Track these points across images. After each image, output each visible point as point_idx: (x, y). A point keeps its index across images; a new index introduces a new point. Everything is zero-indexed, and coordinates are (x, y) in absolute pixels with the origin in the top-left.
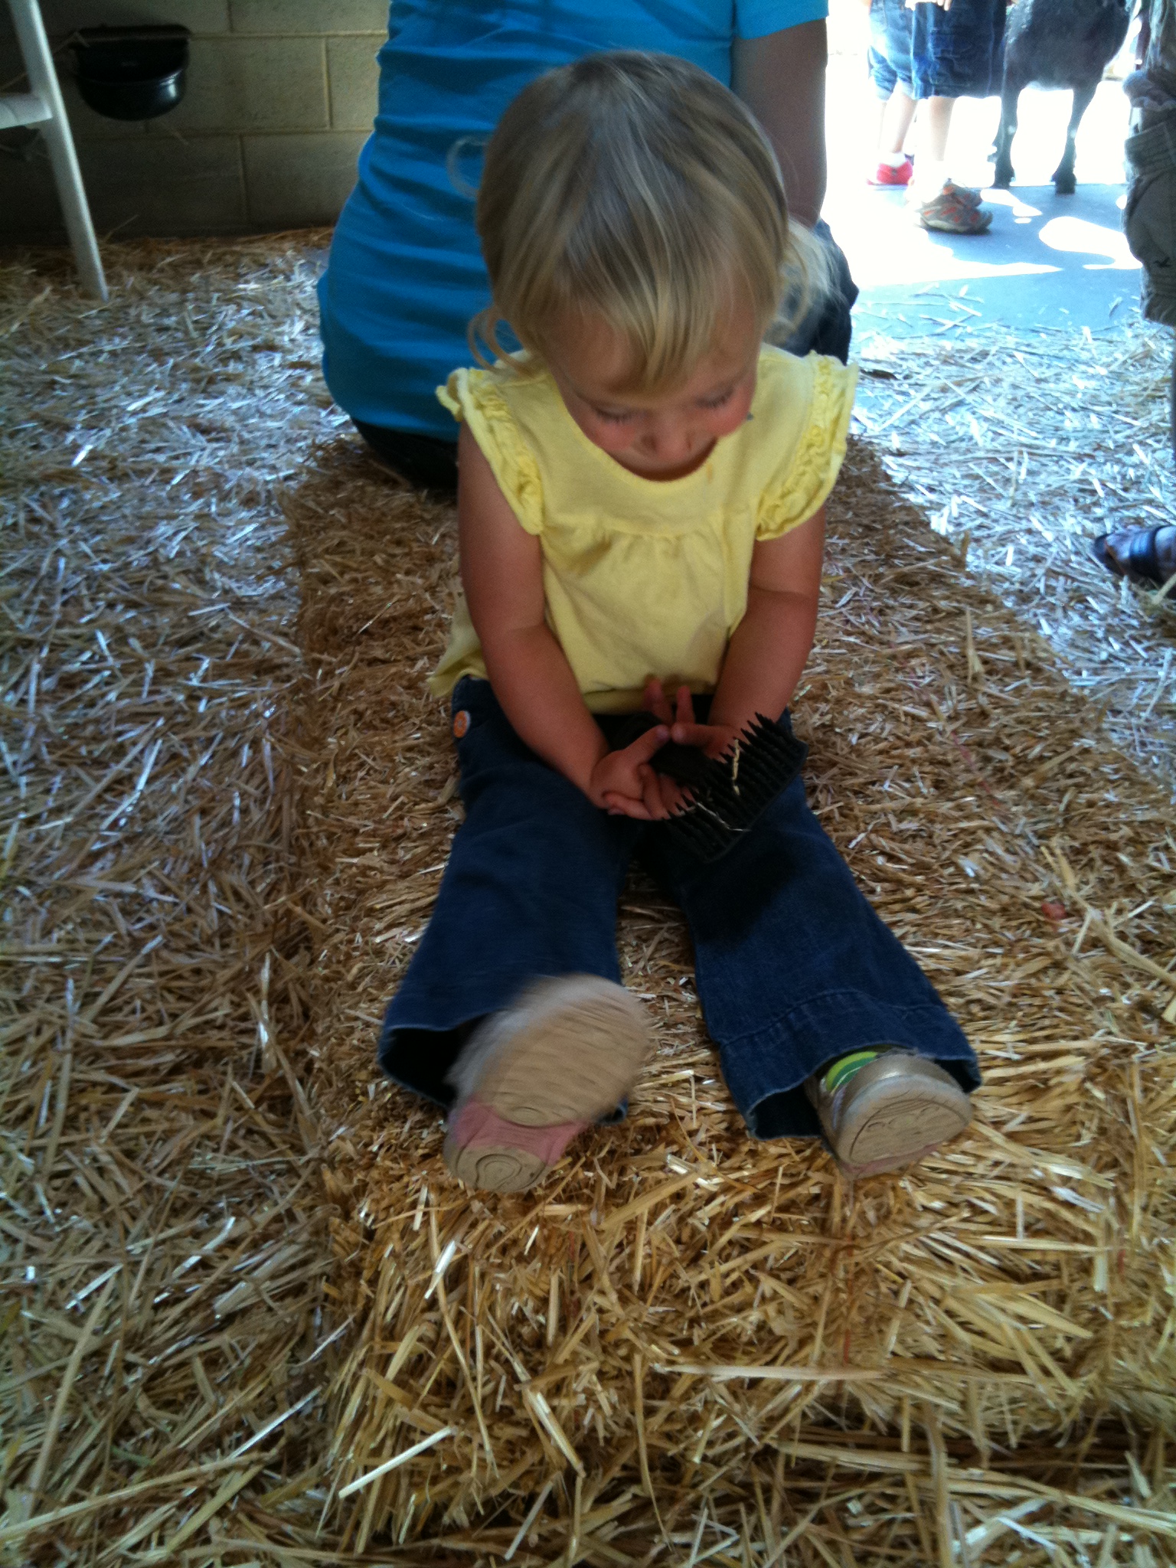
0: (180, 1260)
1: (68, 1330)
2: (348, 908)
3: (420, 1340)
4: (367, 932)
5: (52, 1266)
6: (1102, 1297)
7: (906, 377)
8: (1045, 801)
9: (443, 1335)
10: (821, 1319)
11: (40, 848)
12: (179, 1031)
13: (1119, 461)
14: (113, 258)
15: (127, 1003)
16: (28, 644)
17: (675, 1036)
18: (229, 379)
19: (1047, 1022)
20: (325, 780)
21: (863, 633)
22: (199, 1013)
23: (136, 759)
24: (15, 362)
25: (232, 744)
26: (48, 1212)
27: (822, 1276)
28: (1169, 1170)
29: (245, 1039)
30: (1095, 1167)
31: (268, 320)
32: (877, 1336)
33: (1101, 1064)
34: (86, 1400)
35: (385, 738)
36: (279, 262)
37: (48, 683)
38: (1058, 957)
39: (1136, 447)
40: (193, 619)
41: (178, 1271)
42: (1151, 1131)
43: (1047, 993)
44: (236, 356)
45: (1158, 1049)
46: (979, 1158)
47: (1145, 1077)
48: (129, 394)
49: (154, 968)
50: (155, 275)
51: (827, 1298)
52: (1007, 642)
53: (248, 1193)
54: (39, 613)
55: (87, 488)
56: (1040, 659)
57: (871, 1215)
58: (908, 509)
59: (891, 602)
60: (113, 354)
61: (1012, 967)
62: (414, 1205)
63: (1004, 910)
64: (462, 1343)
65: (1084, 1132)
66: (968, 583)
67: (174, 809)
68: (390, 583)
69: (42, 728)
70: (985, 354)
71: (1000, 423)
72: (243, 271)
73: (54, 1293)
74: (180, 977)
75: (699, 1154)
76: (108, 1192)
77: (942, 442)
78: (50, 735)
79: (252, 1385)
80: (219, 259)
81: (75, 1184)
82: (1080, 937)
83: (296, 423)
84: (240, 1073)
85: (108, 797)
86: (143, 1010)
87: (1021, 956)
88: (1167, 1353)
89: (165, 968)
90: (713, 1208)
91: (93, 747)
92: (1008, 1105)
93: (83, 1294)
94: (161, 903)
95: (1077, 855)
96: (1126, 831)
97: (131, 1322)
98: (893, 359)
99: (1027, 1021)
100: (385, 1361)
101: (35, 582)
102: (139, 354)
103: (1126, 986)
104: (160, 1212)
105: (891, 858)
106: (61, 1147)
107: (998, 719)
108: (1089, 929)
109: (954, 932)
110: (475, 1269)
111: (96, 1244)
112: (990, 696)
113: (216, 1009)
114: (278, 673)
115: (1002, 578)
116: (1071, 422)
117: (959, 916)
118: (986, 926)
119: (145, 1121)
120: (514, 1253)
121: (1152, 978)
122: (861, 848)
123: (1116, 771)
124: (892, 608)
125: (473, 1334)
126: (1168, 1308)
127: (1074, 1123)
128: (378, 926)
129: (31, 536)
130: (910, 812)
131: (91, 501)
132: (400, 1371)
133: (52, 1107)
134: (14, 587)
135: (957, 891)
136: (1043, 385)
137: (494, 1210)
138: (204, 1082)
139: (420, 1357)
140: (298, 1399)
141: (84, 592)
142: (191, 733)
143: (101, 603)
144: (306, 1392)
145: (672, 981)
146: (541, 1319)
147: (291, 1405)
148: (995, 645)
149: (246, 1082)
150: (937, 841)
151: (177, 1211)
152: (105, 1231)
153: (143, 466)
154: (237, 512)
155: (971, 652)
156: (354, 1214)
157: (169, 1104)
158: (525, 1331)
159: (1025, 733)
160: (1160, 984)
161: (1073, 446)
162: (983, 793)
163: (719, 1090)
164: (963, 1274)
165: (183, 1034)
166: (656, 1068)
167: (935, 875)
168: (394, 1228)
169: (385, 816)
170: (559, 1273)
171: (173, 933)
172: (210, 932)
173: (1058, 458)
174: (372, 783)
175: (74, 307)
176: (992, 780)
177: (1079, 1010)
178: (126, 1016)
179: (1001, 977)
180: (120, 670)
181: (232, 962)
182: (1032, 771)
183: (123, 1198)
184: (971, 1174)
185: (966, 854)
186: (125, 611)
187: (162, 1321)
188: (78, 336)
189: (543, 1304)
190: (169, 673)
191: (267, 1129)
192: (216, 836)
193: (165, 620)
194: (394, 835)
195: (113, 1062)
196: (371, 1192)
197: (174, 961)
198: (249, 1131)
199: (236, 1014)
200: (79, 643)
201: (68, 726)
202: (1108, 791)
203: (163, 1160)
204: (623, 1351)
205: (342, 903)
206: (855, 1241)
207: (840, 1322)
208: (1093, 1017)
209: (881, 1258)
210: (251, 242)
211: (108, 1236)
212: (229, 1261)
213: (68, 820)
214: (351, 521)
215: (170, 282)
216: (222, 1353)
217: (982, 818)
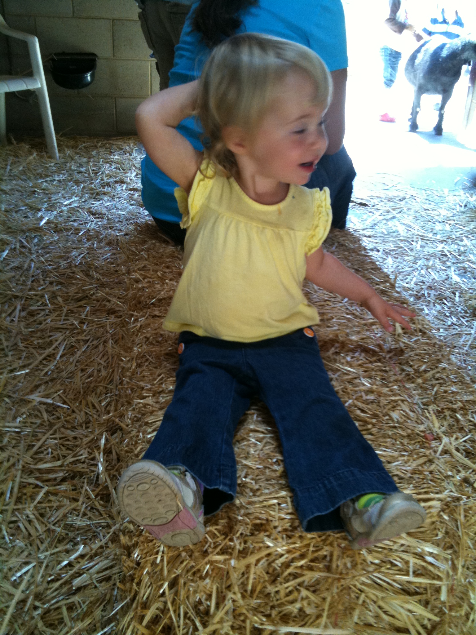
0: (59, 563)
1: (12, 590)
2: (137, 421)
3: (157, 609)
4: (145, 433)
5: (7, 561)
6: (443, 603)
7: (373, 206)
8: (426, 389)
9: (167, 607)
10: (326, 607)
11: (15, 382)
12: (66, 463)
13: (457, 244)
14: (62, 143)
15: (45, 450)
16: (16, 297)
17: (270, 484)
18: (105, 194)
19: (425, 486)
20: (132, 365)
21: (353, 314)
22: (74, 456)
23: (56, 347)
24: (20, 182)
25: (95, 342)
26: (7, 538)
27: (327, 589)
28: (474, 551)
29: (93, 468)
30: (443, 548)
31: (122, 171)
32: (349, 616)
33: (447, 504)
34: (16, 621)
35: (157, 349)
36: (127, 148)
37: (24, 314)
38: (431, 458)
39: (464, 238)
40: (84, 291)
41: (59, 567)
42: (467, 534)
43: (426, 473)
44: (108, 185)
45: (471, 499)
46: (395, 542)
47: (466, 511)
48: (64, 198)
49: (57, 436)
50: (78, 150)
51: (329, 599)
53: (90, 535)
54: (22, 285)
55: (45, 235)
56: (425, 328)
57: (349, 565)
60: (59, 181)
61: (411, 461)
62: (157, 553)
63: (409, 436)
64: (175, 611)
65: (439, 533)
66: (397, 295)
67: (71, 368)
68: (163, 284)
69: (20, 332)
70: (404, 198)
71: (410, 226)
72: (113, 151)
73: (7, 573)
74: (68, 440)
75: (278, 537)
76: (32, 532)
77: (386, 233)
78: (22, 335)
79: (86, 620)
80: (104, 146)
81: (19, 527)
82: (440, 449)
83: (130, 213)
84: (89, 484)
85: (44, 362)
86: (52, 453)
87: (415, 456)
88: (471, 628)
89: (62, 436)
90: (283, 559)
91: (40, 341)
93: (19, 574)
94: (63, 408)
95: (439, 413)
96: (460, 404)
97: (38, 588)
98: (368, 198)
99: (417, 485)
100: (142, 617)
101: (21, 271)
102: (70, 182)
103: (459, 471)
104: (54, 540)
105: (363, 411)
106: (14, 510)
107: (408, 353)
108: (444, 446)
109: (388, 444)
110: (182, 581)
111: (26, 553)
112: (405, 343)
113: (82, 455)
114: (117, 314)
115: (408, 289)
116: (438, 227)
117: (390, 438)
118: (401, 443)
119: (50, 501)
120: (198, 575)
121: (470, 468)
122: (350, 406)
123: (456, 378)
125: (179, 608)
126: (472, 609)
127: (435, 529)
128: (149, 430)
129: (21, 253)
130: (371, 392)
131: (46, 240)
132: (149, 622)
133: (11, 493)
134: (13, 274)
135: (390, 427)
136: (427, 211)
137: (191, 556)
138: (75, 486)
139: (157, 616)
140: (105, 627)
141: (41, 277)
142: (80, 338)
143: (48, 282)
144: (109, 624)
145: (270, 460)
146: (208, 603)
147: (102, 629)
149: (92, 486)
150: (381, 404)
151: (60, 541)
152: (30, 547)
153: (68, 227)
154: (105, 247)
156: (132, 555)
157: (60, 494)
158: (201, 608)
159: (419, 360)
160: (473, 471)
161: (439, 237)
162: (400, 385)
163: (288, 509)
164: (387, 592)
165: (67, 465)
166: (261, 499)
167: (380, 419)
168: (149, 562)
169: (155, 382)
170: (217, 584)
171: (66, 421)
172: (81, 421)
173: (433, 241)
174: (151, 368)
175: (45, 162)
176: (405, 379)
177: (439, 481)
178: (45, 455)
179: (407, 465)
180: (53, 310)
181: (90, 435)
182: (421, 376)
183: (38, 534)
184: (391, 549)
185: (393, 411)
186: (57, 285)
187: (51, 589)
188: (46, 173)
189: (209, 597)
190: (72, 312)
191: (100, 508)
192: (87, 381)
193: (73, 289)
194: (158, 391)
195: (38, 475)
196: (140, 546)
197: (66, 433)
198: (92, 508)
199: (90, 457)
200: (37, 298)
201: (31, 332)
202: (452, 386)
203: (56, 519)
204: (242, 618)
205: (135, 419)
206: (342, 576)
207: (334, 609)
208: (444, 484)
209: (352, 583)
210: (117, 140)
211: (31, 550)
212: (80, 564)
213: (27, 371)
214: (149, 257)
215: (84, 154)
216: (75, 605)
217: (401, 396)
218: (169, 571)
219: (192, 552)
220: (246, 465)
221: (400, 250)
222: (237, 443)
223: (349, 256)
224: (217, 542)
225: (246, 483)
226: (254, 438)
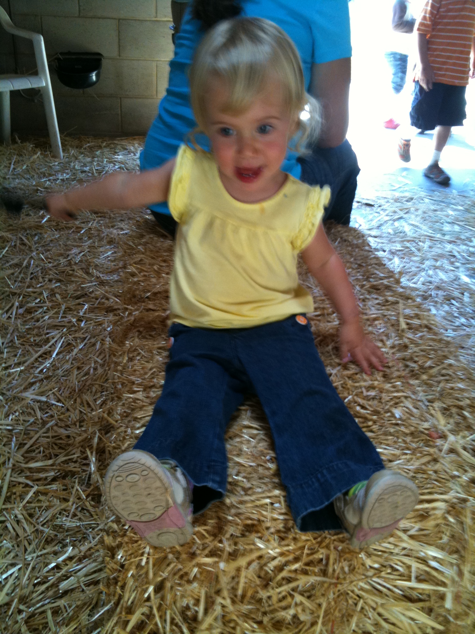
0: (47, 565)
2: (127, 416)
3: (143, 614)
4: (134, 428)
6: (448, 611)
7: (380, 206)
8: (431, 386)
9: (153, 613)
10: (322, 613)
11: (9, 379)
12: (57, 462)
13: (466, 245)
14: (66, 143)
15: (37, 448)
16: (14, 294)
17: (264, 483)
19: (429, 486)
20: (123, 360)
22: (66, 455)
23: (53, 344)
24: (23, 180)
25: (93, 340)
27: (323, 595)
29: (85, 468)
30: (448, 552)
32: (346, 623)
33: (453, 506)
35: (150, 343)
36: (132, 148)
37: (21, 311)
38: (435, 456)
40: (83, 289)
41: (46, 569)
43: (431, 472)
46: (396, 546)
49: (50, 434)
50: (82, 150)
51: (324, 606)
52: (417, 316)
53: (79, 536)
54: (21, 282)
55: (46, 233)
56: (431, 324)
57: (346, 569)
58: (377, 258)
59: (368, 296)
60: (63, 180)
61: (414, 459)
62: (142, 554)
63: (412, 434)
64: (161, 617)
65: (444, 536)
66: (401, 290)
67: (67, 366)
68: (160, 277)
69: (16, 329)
70: (412, 199)
71: (417, 226)
72: (117, 151)
74: (61, 439)
75: (270, 538)
76: (20, 532)
77: (392, 233)
78: (19, 332)
79: (72, 624)
80: (109, 146)
81: (6, 527)
82: (446, 447)
84: (81, 483)
85: (40, 359)
86: (44, 452)
87: (419, 455)
89: (56, 434)
90: (275, 563)
91: (36, 338)
92: (411, 523)
93: (4, 576)
94: (57, 406)
95: (446, 411)
96: (468, 402)
97: (23, 591)
98: (374, 199)
99: (420, 485)
100: (127, 623)
101: (20, 269)
102: (73, 181)
103: (466, 471)
104: (41, 542)
105: (363, 407)
106: (2, 510)
107: (413, 349)
108: (450, 445)
109: (389, 442)
110: (168, 585)
111: (12, 555)
112: (409, 338)
113: (74, 454)
114: (115, 312)
115: (416, 289)
116: (447, 228)
117: (392, 435)
118: (404, 441)
119: (39, 501)
120: (185, 578)
122: (350, 402)
123: (463, 374)
124: (368, 299)
125: (165, 613)
127: (439, 532)
128: (138, 425)
129: (21, 250)
130: (372, 387)
131: (47, 238)
132: (133, 627)
134: (11, 271)
135: (392, 424)
136: (436, 212)
137: (177, 558)
138: (66, 486)
139: (143, 622)
141: (40, 274)
142: (77, 335)
143: (47, 280)
145: (263, 458)
146: (196, 608)
148: (412, 317)
149: (83, 487)
150: (383, 401)
151: (48, 542)
152: (17, 549)
153: (69, 225)
154: (106, 245)
155: (402, 320)
156: (116, 556)
157: (50, 495)
158: (189, 613)
159: (423, 356)
161: (447, 237)
162: (404, 381)
163: (280, 509)
164: (386, 598)
165: (59, 464)
166: (253, 498)
167: (382, 416)
168: (133, 564)
169: (146, 376)
170: (206, 589)
171: (60, 419)
172: (75, 420)
173: (441, 242)
174: (143, 362)
175: (49, 161)
176: (409, 375)
177: (443, 481)
178: (37, 454)
179: (409, 464)
180: (51, 307)
181: (83, 434)
182: (427, 372)
183: (26, 535)
184: (392, 553)
185: (396, 408)
186: (55, 283)
187: (37, 592)
188: (49, 172)
189: (197, 602)
190: (70, 310)
191: (90, 508)
192: (82, 379)
193: (71, 288)
194: (149, 385)
195: (28, 474)
196: (124, 547)
197: (59, 432)
198: (83, 509)
199: (82, 457)
200: (35, 295)
201: (27, 329)
202: (459, 383)
203: (45, 519)
204: (232, 625)
205: (125, 414)
206: (339, 580)
207: (330, 616)
208: (450, 485)
209: (350, 588)
210: (121, 140)
211: (17, 551)
212: (68, 567)
213: (22, 368)
214: (146, 251)
215: (88, 154)
216: (60, 609)
217: (403, 392)
218: (155, 574)
219: (179, 553)
220: (238, 463)
221: (407, 250)
222: (229, 440)
223: (352, 251)
224: (206, 543)
225: (238, 481)
226: (247, 434)
